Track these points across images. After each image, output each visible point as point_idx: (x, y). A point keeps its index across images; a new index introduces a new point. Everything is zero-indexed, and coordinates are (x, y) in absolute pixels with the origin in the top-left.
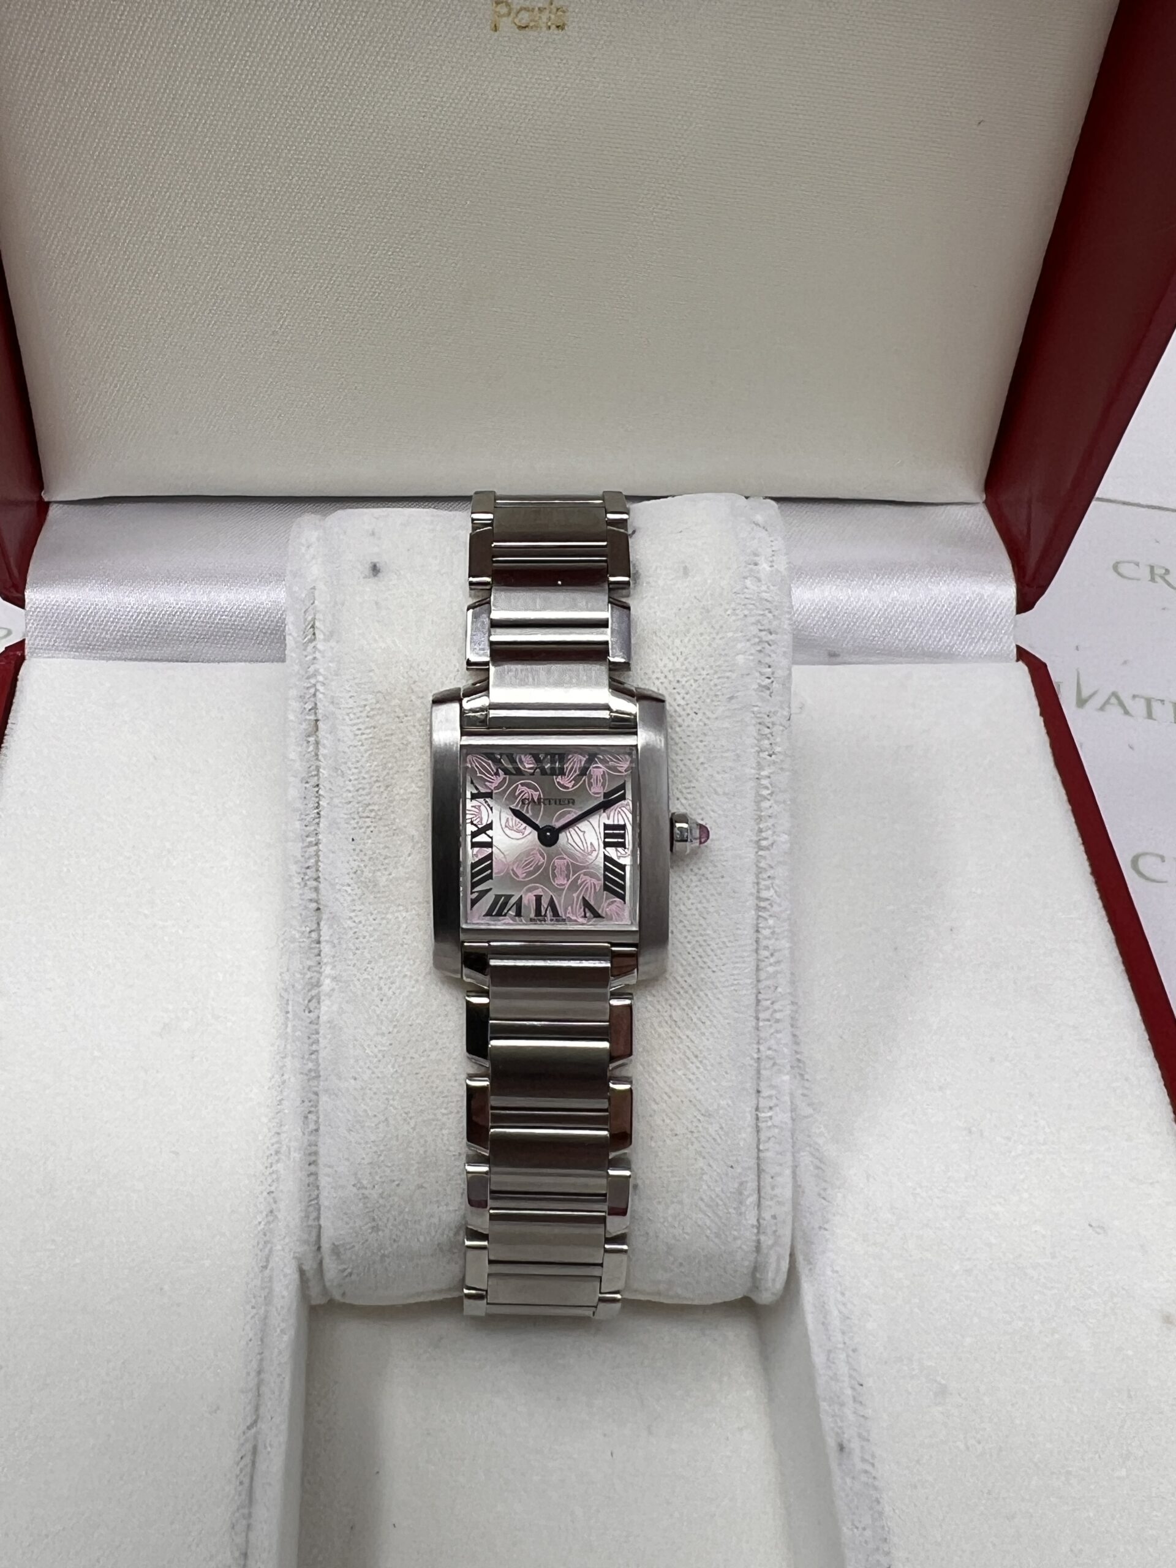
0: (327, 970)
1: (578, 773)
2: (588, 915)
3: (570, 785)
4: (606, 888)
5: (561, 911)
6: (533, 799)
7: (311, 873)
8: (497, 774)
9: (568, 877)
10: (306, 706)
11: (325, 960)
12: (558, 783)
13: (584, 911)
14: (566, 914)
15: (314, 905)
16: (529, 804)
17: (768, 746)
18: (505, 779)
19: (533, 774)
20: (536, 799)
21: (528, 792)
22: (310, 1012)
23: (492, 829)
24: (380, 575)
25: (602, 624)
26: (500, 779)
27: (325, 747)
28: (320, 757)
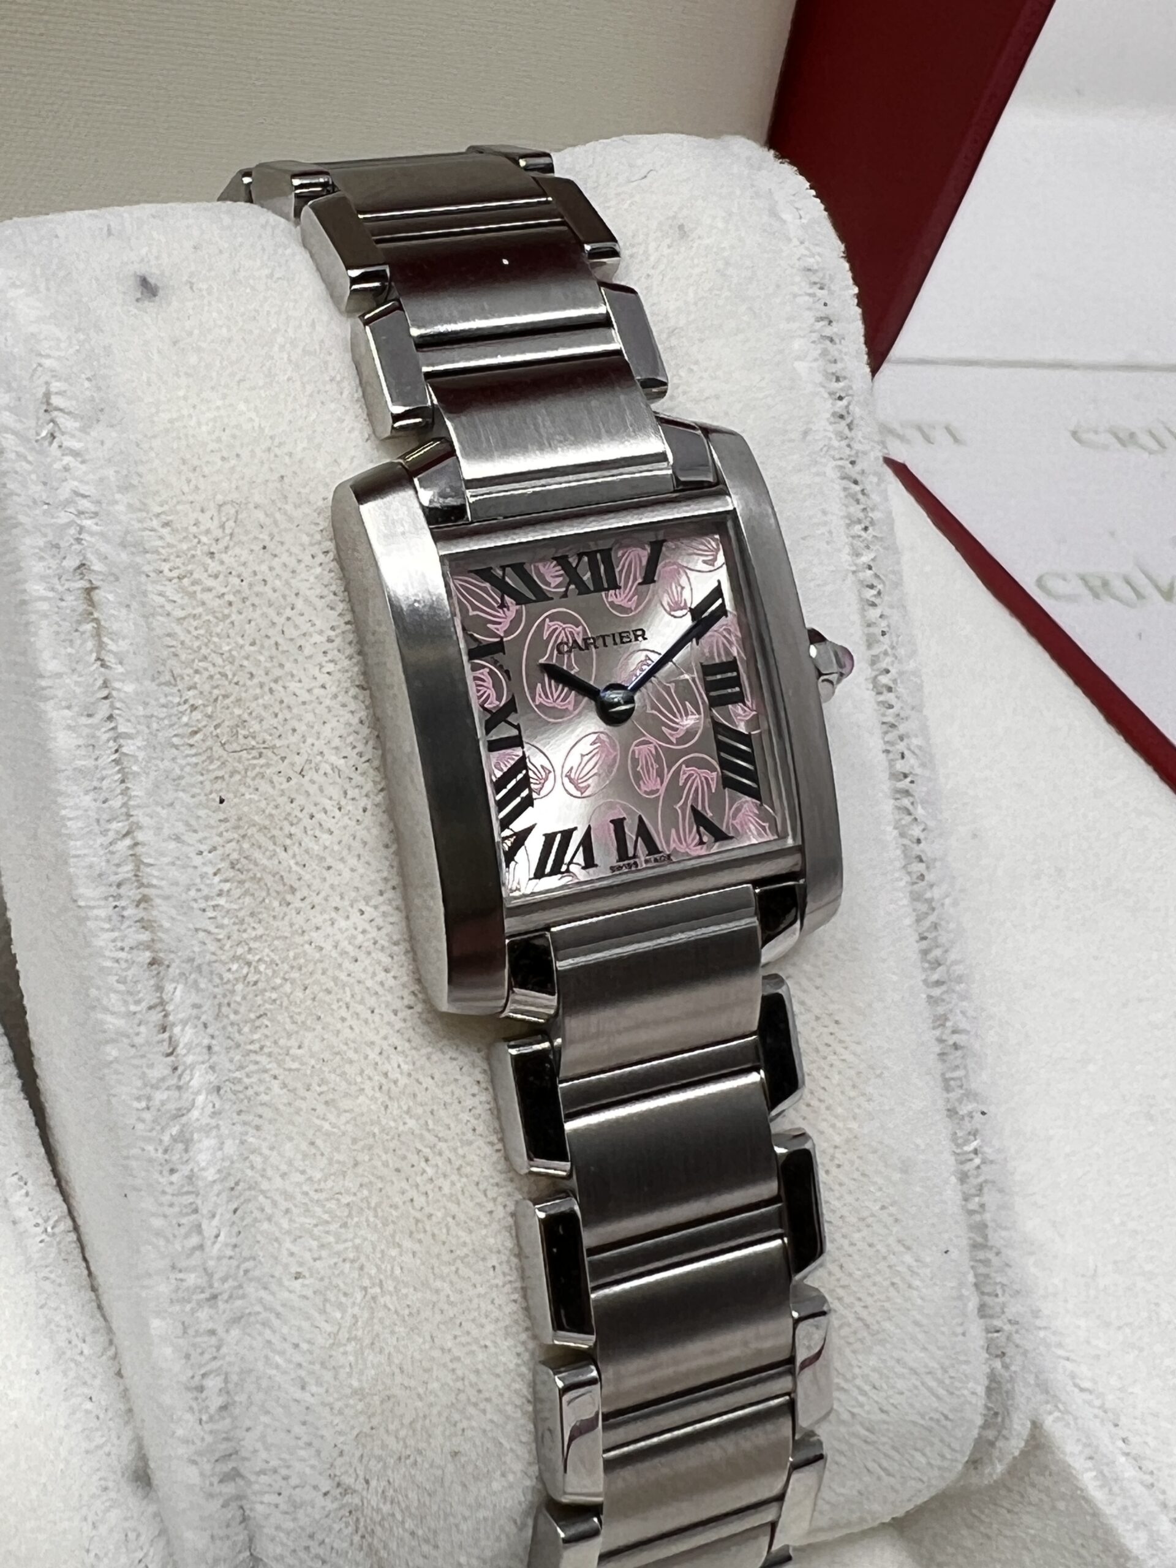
0: (198, 1079)
1: (640, 580)
2: (705, 839)
3: (632, 604)
4: (727, 783)
5: (661, 844)
6: (575, 641)
7: (131, 892)
8: (503, 605)
9: (660, 774)
10: (65, 563)
11: (189, 1059)
12: (612, 604)
13: (698, 831)
14: (668, 843)
15: (147, 955)
16: (569, 651)
17: (861, 515)
18: (519, 613)
19: (565, 595)
20: (580, 641)
21: (564, 631)
22: (172, 1171)
23: (516, 711)
24: (161, 293)
25: (603, 323)
26: (511, 614)
27: (115, 636)
28: (110, 659)
